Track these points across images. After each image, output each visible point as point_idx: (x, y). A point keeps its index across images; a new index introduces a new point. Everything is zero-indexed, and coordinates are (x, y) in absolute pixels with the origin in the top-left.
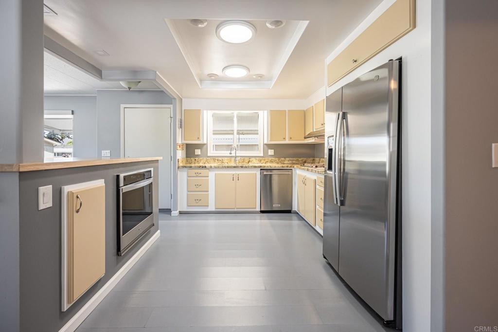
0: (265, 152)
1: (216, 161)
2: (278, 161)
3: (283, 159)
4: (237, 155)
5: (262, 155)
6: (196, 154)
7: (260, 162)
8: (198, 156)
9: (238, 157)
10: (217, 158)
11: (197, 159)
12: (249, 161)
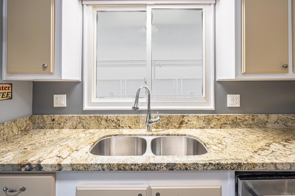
0: (220, 101)
1: (103, 122)
2: (251, 122)
3: (263, 117)
4: (152, 108)
5: (212, 107)
6: (55, 106)
7: (209, 124)
8: (60, 110)
9: (155, 111)
10: (105, 116)
11: (57, 117)
12: (182, 123)
